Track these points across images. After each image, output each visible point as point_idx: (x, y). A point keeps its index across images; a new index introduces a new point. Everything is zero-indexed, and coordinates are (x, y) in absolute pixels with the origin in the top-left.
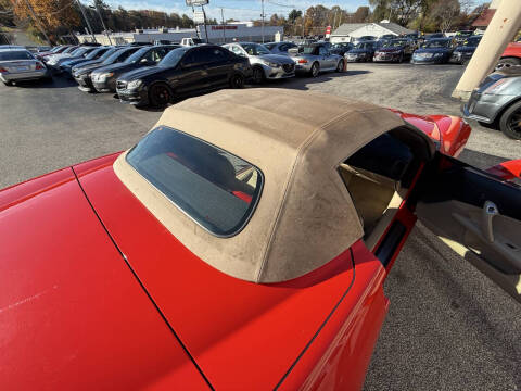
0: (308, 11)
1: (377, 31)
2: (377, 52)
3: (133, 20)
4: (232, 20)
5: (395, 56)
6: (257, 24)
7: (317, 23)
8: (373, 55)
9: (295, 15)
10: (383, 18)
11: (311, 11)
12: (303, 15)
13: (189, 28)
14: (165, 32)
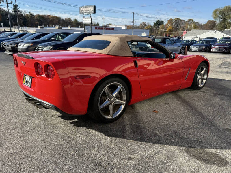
0: (169, 21)
1: (218, 35)
2: (213, 46)
3: (38, 20)
4: (111, 24)
5: (226, 49)
6: (129, 28)
7: (176, 29)
8: (210, 48)
9: (159, 23)
10: (226, 28)
11: (171, 21)
12: (164, 24)
13: (78, 27)
14: (60, 28)
